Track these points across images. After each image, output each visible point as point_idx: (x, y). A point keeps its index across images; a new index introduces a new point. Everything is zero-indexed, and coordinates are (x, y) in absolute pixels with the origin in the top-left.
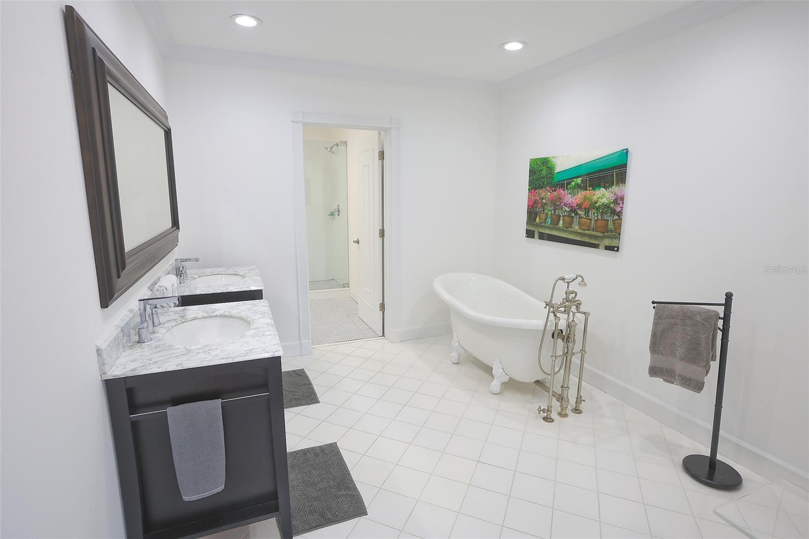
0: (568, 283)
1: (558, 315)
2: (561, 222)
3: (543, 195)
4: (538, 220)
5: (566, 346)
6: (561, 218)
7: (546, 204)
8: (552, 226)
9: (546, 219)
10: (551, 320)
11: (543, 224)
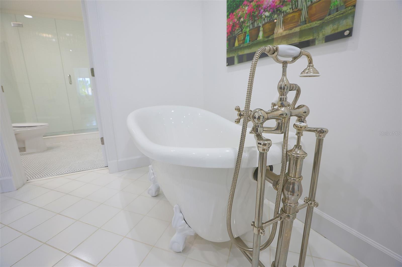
0: (285, 64)
1: (265, 135)
2: (261, 34)
3: (240, 13)
4: (236, 44)
5: (282, 197)
6: (261, 29)
7: (243, 22)
8: (251, 43)
9: (244, 39)
10: (250, 148)
11: (242, 46)
